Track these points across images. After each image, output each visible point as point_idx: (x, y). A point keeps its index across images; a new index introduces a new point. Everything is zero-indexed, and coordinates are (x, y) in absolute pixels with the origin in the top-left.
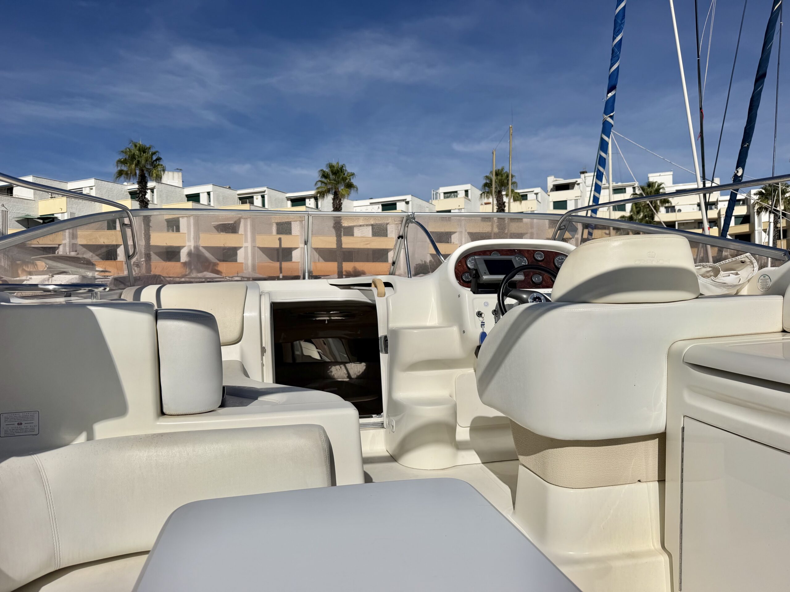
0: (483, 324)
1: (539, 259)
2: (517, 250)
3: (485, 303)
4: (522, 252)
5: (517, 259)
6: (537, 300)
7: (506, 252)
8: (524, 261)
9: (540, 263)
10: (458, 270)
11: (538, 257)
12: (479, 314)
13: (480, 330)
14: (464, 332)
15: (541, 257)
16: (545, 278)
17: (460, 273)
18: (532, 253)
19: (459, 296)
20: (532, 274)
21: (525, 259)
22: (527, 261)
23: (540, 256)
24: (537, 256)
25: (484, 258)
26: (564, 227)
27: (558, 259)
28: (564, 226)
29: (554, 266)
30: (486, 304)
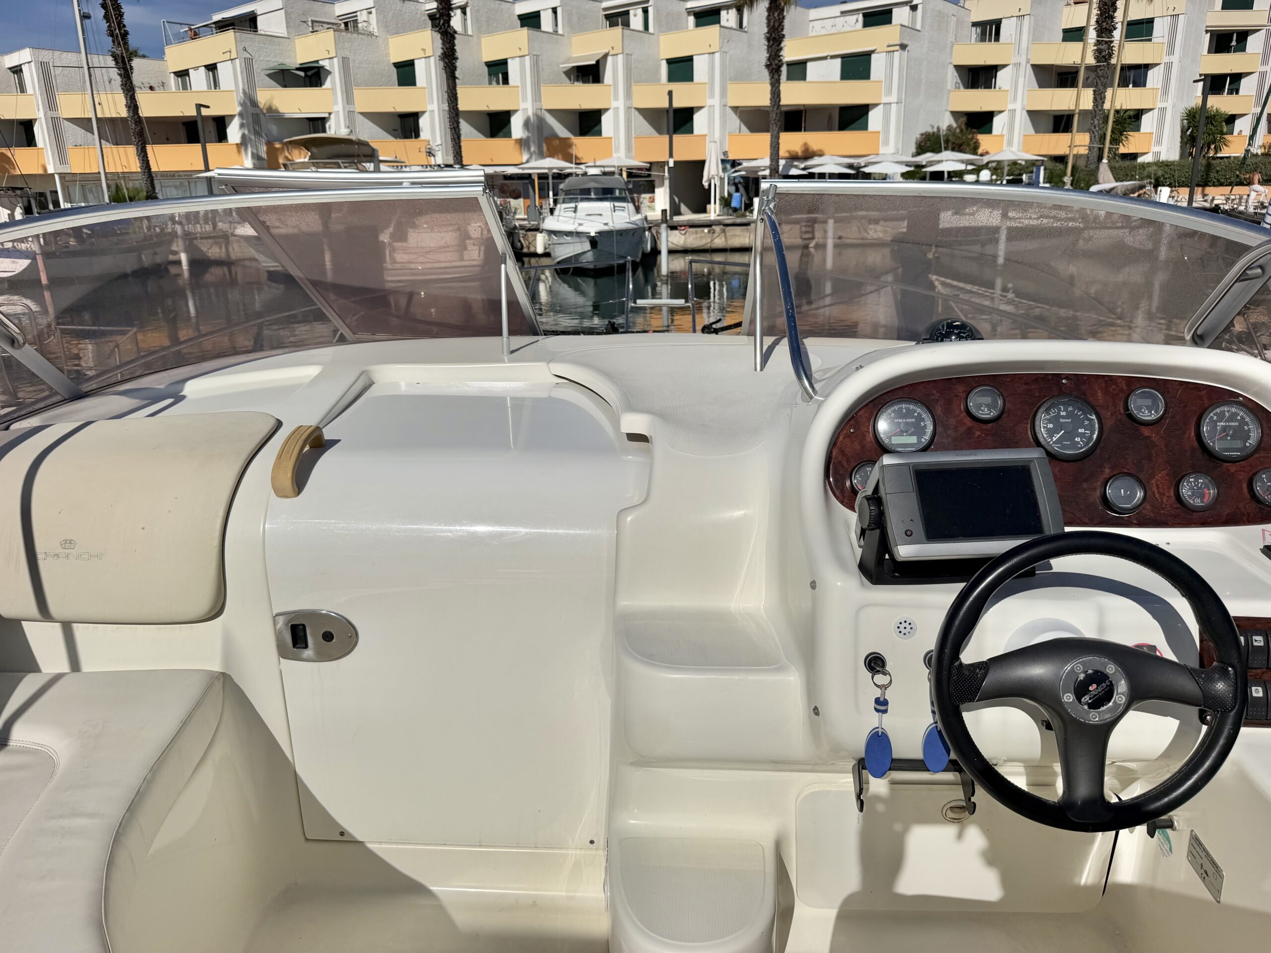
0: (881, 705)
1: (1147, 415)
2: (1067, 377)
3: (904, 625)
4: (1084, 387)
5: (1063, 413)
6: (1090, 688)
7: (1026, 384)
8: (1087, 422)
9: (1146, 431)
10: (842, 452)
11: (1139, 408)
12: (875, 663)
13: (872, 721)
14: (816, 711)
15: (1154, 407)
16: (1155, 489)
17: (848, 461)
18: (1122, 390)
19: (813, 585)
20: (1107, 470)
21: (1094, 417)
22: (1097, 426)
23: (1149, 402)
24: (1140, 402)
25: (915, 465)
26: (1259, 271)
27: (1215, 418)
28: (1261, 267)
29: (1196, 444)
30: (905, 628)
